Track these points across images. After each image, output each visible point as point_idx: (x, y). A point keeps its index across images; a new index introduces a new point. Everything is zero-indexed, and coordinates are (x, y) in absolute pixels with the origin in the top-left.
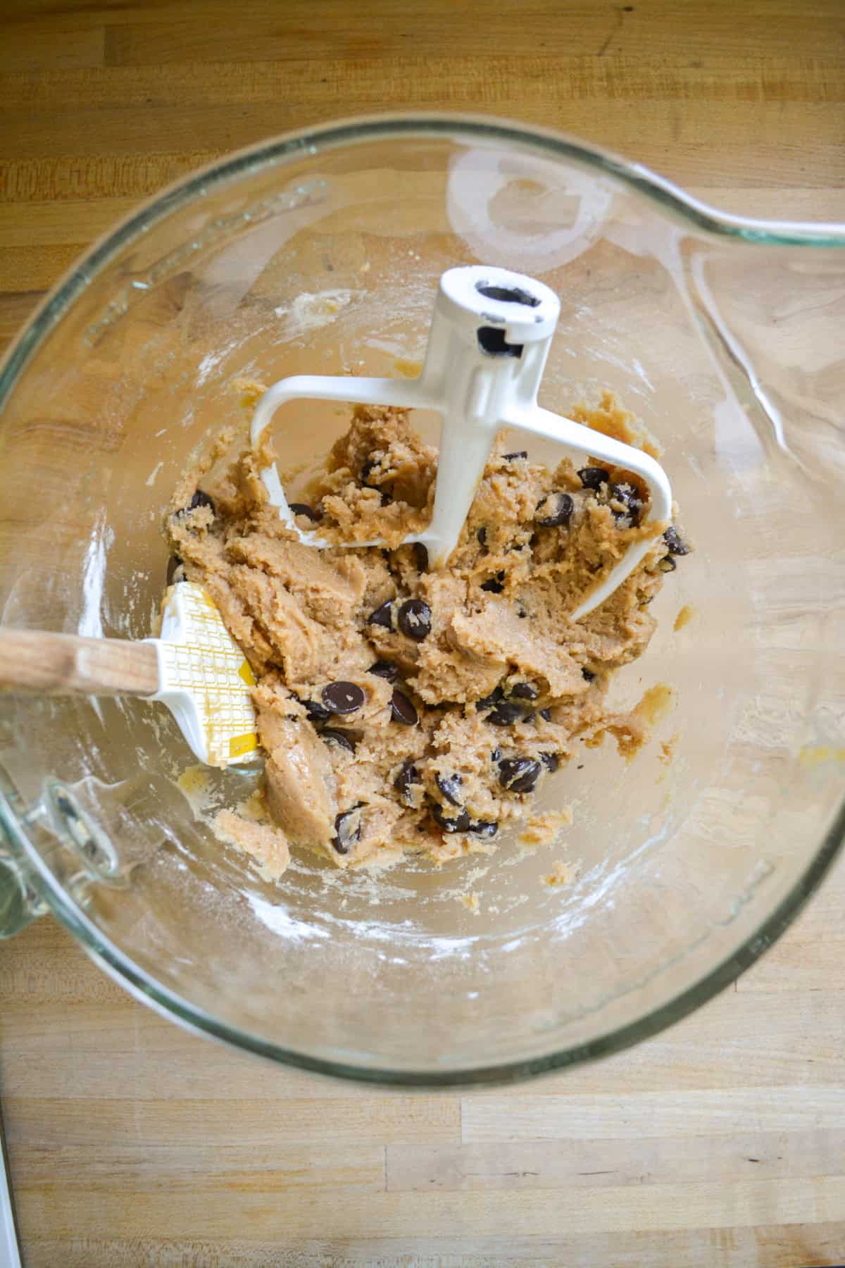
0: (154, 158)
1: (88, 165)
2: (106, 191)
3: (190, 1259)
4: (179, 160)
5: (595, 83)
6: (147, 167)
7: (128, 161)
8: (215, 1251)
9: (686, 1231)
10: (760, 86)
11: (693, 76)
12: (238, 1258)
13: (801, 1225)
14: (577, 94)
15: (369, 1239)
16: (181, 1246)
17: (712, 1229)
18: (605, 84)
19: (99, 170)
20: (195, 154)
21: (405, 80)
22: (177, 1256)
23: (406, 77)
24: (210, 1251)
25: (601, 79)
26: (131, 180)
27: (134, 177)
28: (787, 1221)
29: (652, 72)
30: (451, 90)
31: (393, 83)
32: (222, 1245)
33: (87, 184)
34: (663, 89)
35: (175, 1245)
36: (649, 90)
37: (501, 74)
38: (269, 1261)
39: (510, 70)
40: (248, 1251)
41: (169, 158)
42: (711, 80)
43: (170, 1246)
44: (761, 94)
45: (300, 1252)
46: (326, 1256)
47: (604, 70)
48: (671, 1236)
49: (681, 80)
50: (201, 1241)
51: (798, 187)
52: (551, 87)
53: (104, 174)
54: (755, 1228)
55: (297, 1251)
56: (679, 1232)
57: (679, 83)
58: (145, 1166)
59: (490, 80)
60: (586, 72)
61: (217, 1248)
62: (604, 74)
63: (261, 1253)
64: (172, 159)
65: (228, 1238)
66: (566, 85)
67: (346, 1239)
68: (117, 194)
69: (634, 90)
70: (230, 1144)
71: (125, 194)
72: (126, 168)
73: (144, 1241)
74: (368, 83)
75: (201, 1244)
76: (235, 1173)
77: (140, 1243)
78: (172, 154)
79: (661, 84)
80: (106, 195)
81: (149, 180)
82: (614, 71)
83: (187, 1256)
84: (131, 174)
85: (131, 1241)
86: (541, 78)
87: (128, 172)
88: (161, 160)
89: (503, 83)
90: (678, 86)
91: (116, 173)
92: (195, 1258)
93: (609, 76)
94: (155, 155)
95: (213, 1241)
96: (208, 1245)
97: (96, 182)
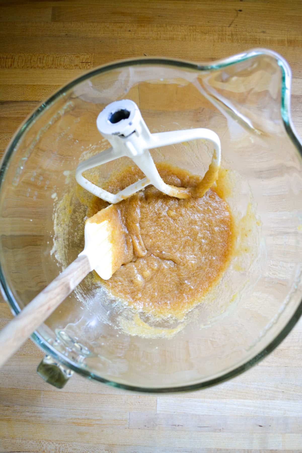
0: (67, 55)
1: (44, 57)
2: (49, 66)
3: (58, 448)
4: (76, 57)
5: (227, 37)
6: (64, 59)
7: (58, 56)
8: (67, 446)
9: (235, 450)
10: (287, 41)
11: (262, 36)
12: (75, 449)
13: (276, 450)
14: (220, 40)
15: (122, 445)
16: (55, 443)
17: (244, 450)
18: (230, 37)
19: (47, 59)
20: (82, 55)
21: (159, 32)
22: (53, 447)
23: (159, 31)
24: (65, 446)
25: (229, 35)
26: (59, 63)
27: (59, 62)
28: (271, 448)
29: (248, 34)
30: (175, 36)
31: (154, 33)
32: (70, 444)
33: (43, 63)
34: (251, 40)
35: (53, 443)
36: (246, 41)
37: (193, 32)
38: (86, 451)
39: (197, 31)
40: (78, 447)
41: (73, 56)
42: (268, 38)
43: (51, 443)
44: (286, 45)
45: (97, 448)
46: (106, 450)
47: (230, 32)
48: (229, 451)
49: (258, 37)
50: (62, 442)
51: (298, 78)
52: (211, 38)
53: (49, 60)
54: (260, 450)
55: (96, 448)
56: (232, 450)
57: (257, 39)
58: (43, 414)
59: (189, 34)
60: (224, 33)
61: (67, 445)
62: (230, 34)
63: (83, 448)
64: (74, 57)
65: (72, 442)
66: (216, 37)
67: (113, 445)
68: (53, 68)
69: (241, 40)
70: (74, 408)
71: (56, 68)
72: (57, 59)
73: (42, 440)
74: (145, 33)
75: (62, 443)
76: (75, 419)
77: (40, 441)
78: (73, 54)
79: (251, 38)
80: (49, 68)
81: (65, 64)
82: (234, 33)
83: (56, 447)
84: (59, 61)
85: (37, 440)
86: (207, 34)
87: (58, 60)
88: (70, 56)
89: (193, 35)
90: (256, 40)
91: (53, 61)
92: (59, 448)
93: (232, 35)
94: (67, 54)
95: (66, 442)
96: (64, 444)
97: (46, 63)
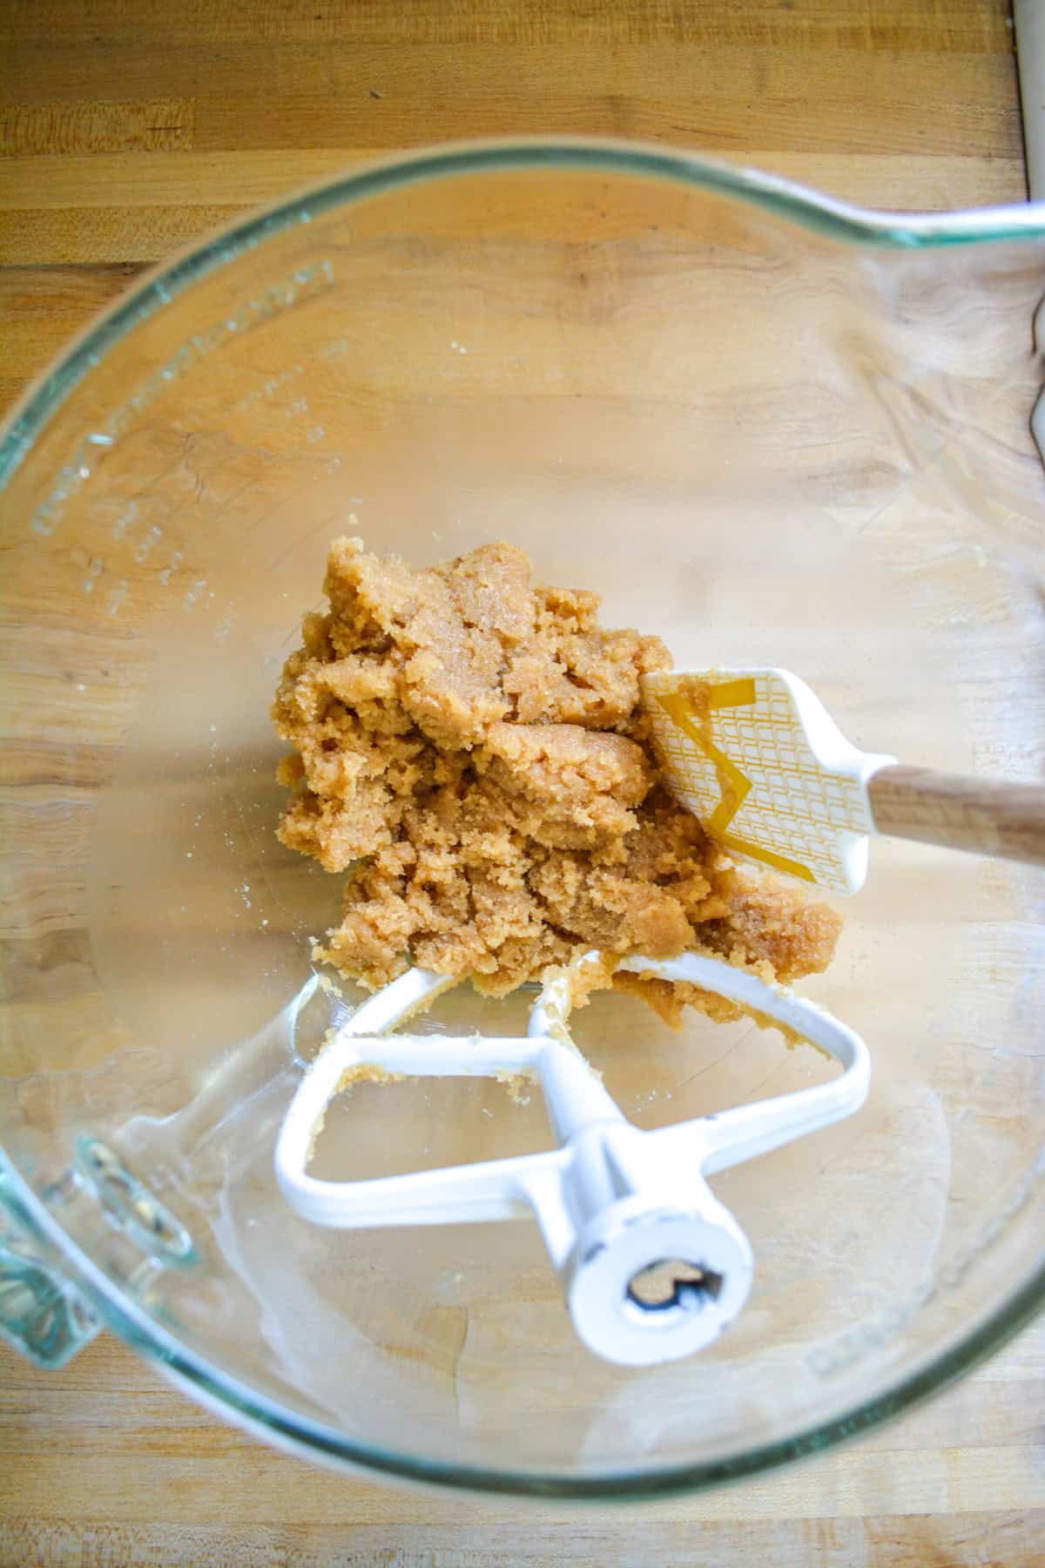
0: (101, 107)
1: (18, 116)
2: (38, 147)
3: (93, 1548)
4: (132, 111)
5: (660, 25)
6: (92, 118)
7: (69, 112)
8: (127, 1538)
9: (769, 1522)
10: (868, 32)
11: (783, 18)
12: (159, 1549)
13: (928, 1515)
14: (636, 37)
15: (336, 1525)
16: (81, 1530)
17: (806, 1520)
18: (672, 25)
19: (32, 122)
20: (155, 104)
21: (420, 19)
22: (75, 1544)
23: (422, 14)
24: (120, 1538)
25: (667, 20)
26: (71, 134)
27: (74, 131)
28: (910, 1509)
29: (731, 13)
30: (478, 29)
31: (405, 21)
32: (136, 1529)
33: (15, 136)
34: (745, 34)
35: (73, 1529)
36: (728, 35)
37: (542, 12)
38: (199, 1554)
39: (554, 8)
40: (172, 1539)
41: (120, 108)
42: (805, 23)
43: (66, 1529)
44: (869, 43)
45: (242, 1543)
46: (277, 1548)
47: (670, 10)
48: (748, 1529)
49: (768, 23)
50: (108, 1523)
51: (917, 153)
52: (603, 29)
53: (37, 126)
54: (865, 1519)
55: (237, 1541)
56: (760, 1522)
57: (764, 27)
58: (35, 1417)
59: (528, 21)
60: (649, 11)
61: (130, 1533)
62: (671, 15)
63: (190, 1542)
64: (123, 110)
65: (145, 1521)
66: (622, 26)
67: (304, 1525)
68: (53, 151)
69: (708, 34)
70: (151, 1388)
71: (62, 151)
72: (65, 120)
73: (32, 1521)
74: (374, 21)
75: (108, 1528)
76: (156, 1429)
77: (26, 1525)
78: (120, 104)
79: (742, 27)
80: (38, 153)
81: (93, 136)
82: (682, 11)
83: (87, 1544)
84: (72, 127)
85: (13, 1521)
86: (591, 19)
87: (69, 123)
88: (110, 111)
89: (542, 23)
90: (764, 31)
91: (52, 126)
92: (100, 1548)
93: (678, 18)
94: (102, 104)
95: (123, 1524)
96: (117, 1529)
97: (26, 137)
